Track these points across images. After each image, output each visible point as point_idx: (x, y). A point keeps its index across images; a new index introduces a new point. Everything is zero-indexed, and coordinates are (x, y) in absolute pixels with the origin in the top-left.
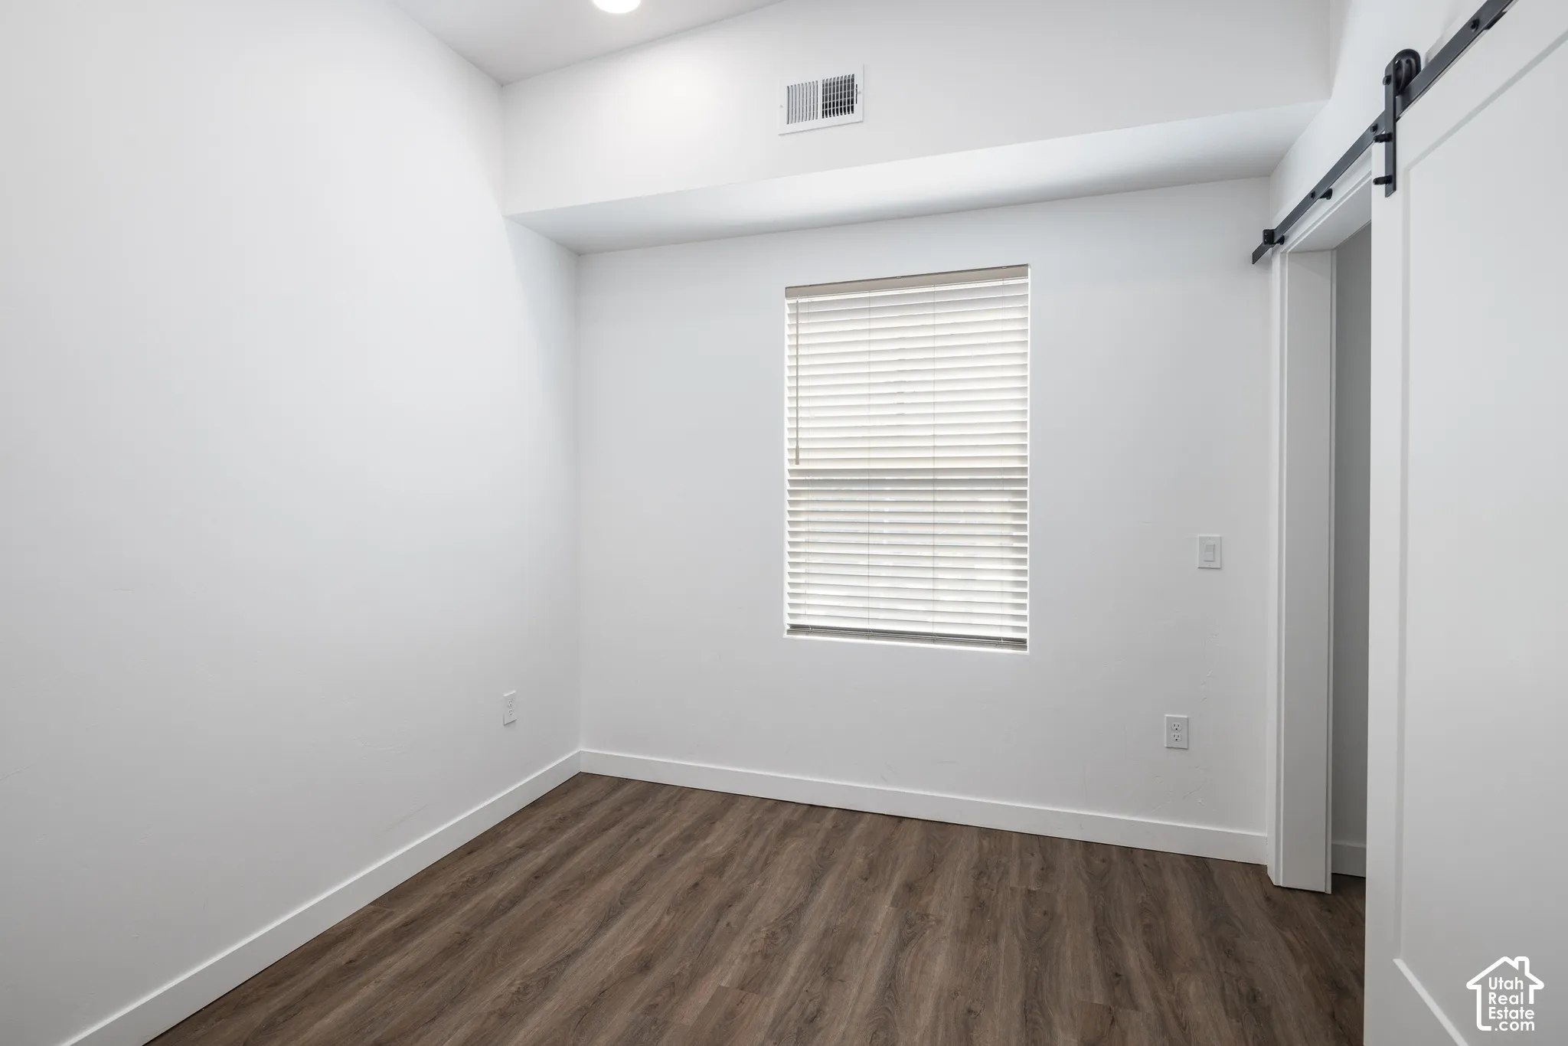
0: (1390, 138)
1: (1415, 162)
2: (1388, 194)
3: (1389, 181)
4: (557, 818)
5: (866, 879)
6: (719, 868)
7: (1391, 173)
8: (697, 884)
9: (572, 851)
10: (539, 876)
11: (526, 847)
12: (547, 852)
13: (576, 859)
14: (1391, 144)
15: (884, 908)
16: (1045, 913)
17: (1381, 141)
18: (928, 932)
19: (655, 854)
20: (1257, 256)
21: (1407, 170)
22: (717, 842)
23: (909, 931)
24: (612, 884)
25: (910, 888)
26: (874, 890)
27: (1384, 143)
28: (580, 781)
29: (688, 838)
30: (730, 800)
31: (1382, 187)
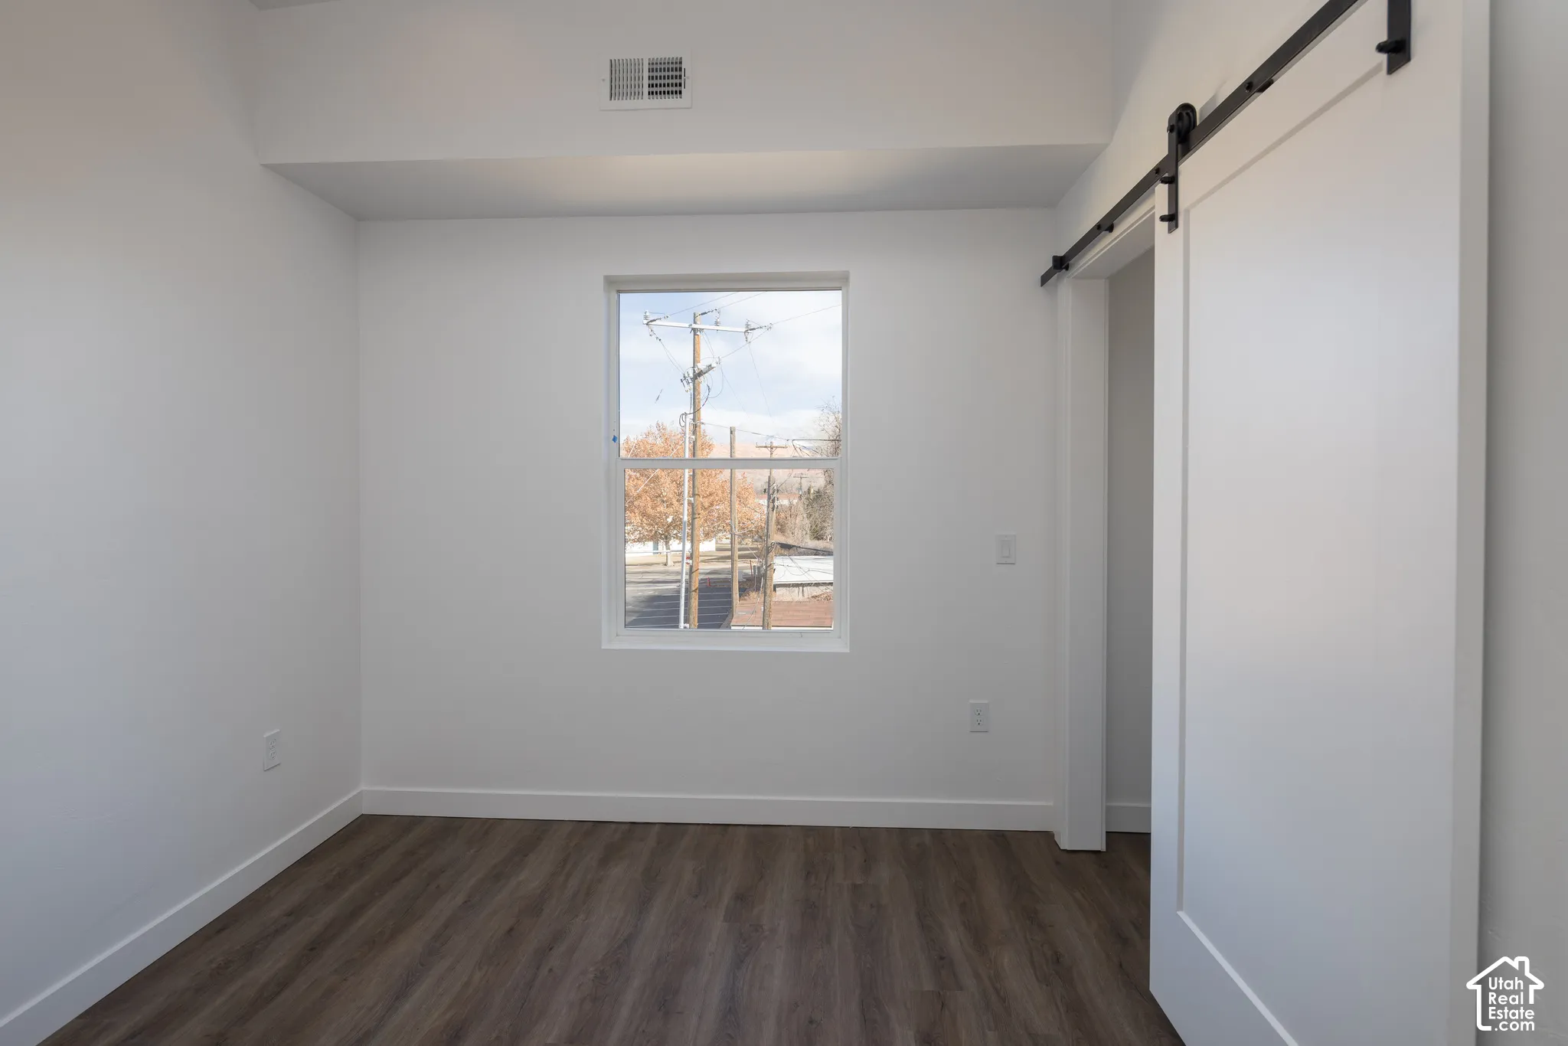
0: (1172, 181)
1: (1194, 205)
2: (1170, 231)
3: (1172, 218)
4: (334, 873)
5: (697, 896)
6: (534, 907)
7: (1173, 212)
8: (511, 930)
9: (355, 912)
10: (314, 948)
11: (296, 913)
12: (327, 913)
13: (361, 922)
14: (1174, 185)
15: (717, 926)
16: (872, 906)
17: (1166, 183)
18: (763, 944)
19: (460, 899)
20: (1045, 279)
21: (1187, 211)
22: (531, 877)
23: (744, 946)
24: (408, 946)
25: (743, 898)
26: (705, 907)
27: (1167, 185)
28: (364, 825)
29: (497, 876)
30: (542, 828)
31: (1166, 224)
